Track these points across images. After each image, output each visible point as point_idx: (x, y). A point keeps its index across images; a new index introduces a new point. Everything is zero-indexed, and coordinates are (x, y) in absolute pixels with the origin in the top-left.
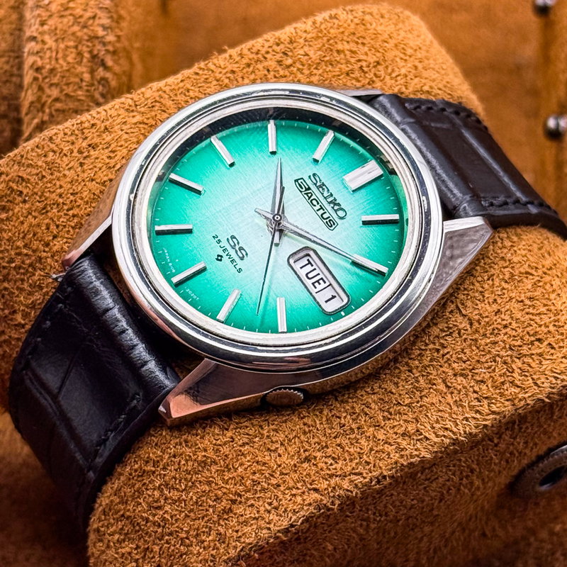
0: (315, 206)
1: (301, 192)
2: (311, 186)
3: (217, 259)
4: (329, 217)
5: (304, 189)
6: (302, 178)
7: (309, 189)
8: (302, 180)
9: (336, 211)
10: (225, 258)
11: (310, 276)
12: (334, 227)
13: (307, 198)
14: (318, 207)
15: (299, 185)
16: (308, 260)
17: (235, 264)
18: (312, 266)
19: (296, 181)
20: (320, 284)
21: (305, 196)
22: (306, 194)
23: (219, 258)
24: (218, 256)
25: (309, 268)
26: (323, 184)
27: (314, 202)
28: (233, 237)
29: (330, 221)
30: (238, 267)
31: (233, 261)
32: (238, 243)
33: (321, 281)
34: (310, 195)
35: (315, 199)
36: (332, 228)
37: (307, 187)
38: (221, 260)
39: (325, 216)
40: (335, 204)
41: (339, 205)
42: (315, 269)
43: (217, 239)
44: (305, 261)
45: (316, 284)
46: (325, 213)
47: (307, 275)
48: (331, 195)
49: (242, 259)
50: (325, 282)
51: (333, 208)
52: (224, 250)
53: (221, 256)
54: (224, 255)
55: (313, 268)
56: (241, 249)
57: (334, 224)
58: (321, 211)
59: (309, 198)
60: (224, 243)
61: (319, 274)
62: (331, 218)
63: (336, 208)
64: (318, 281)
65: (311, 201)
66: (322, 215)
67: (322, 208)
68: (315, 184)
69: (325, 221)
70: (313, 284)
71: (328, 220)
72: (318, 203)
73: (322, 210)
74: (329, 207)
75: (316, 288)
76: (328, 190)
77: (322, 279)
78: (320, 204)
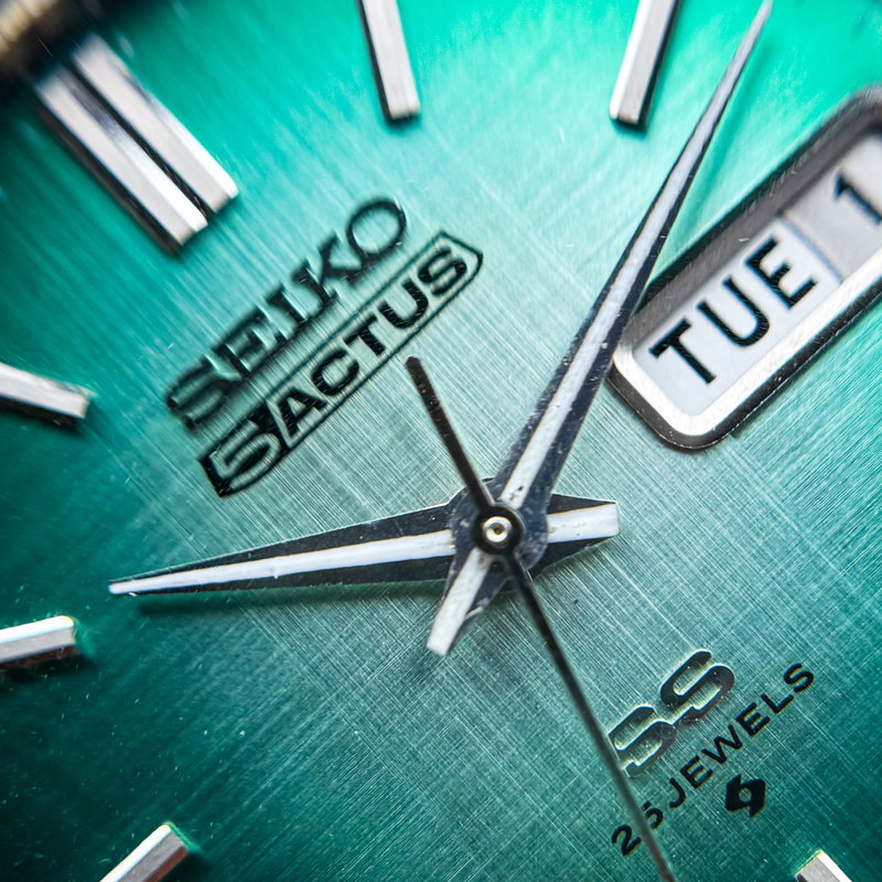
0: (354, 369)
1: (285, 451)
2: (243, 406)
3: (757, 804)
4: (410, 287)
6: (206, 462)
7: (261, 416)
8: (217, 459)
9: (370, 260)
10: (745, 763)
11: (744, 324)
12: (457, 252)
13: (315, 415)
14: (360, 352)
15: (246, 466)
17: (763, 710)
18: (684, 326)
19: (223, 487)
20: (784, 270)
21: (302, 428)
22: (293, 421)
24: (733, 803)
25: (702, 339)
26: (221, 351)
27: (334, 374)
30: (779, 690)
31: (750, 723)
32: (643, 714)
33: (770, 264)
34: (296, 406)
35: (317, 376)
36: (471, 262)
37: (252, 426)
38: (757, 787)
39: (404, 305)
40: (328, 269)
41: (327, 249)
42: (705, 308)
45: (790, 284)
46: (386, 310)
47: (743, 342)
48: (277, 299)
49: (720, 677)
50: (771, 245)
53: (734, 786)
54: (722, 775)
55: (698, 319)
56: (669, 700)
57: (444, 253)
58: (382, 330)
59: (311, 403)
61: (730, 285)
62: (413, 274)
64: (773, 281)
65: (331, 391)
67: (362, 332)
68: (229, 389)
69: (434, 303)
70: (791, 301)
71: (426, 290)
72: (340, 354)
73: (374, 330)
74: (352, 298)
75: (811, 285)
76: (257, 318)
77: (754, 263)
78: (339, 342)
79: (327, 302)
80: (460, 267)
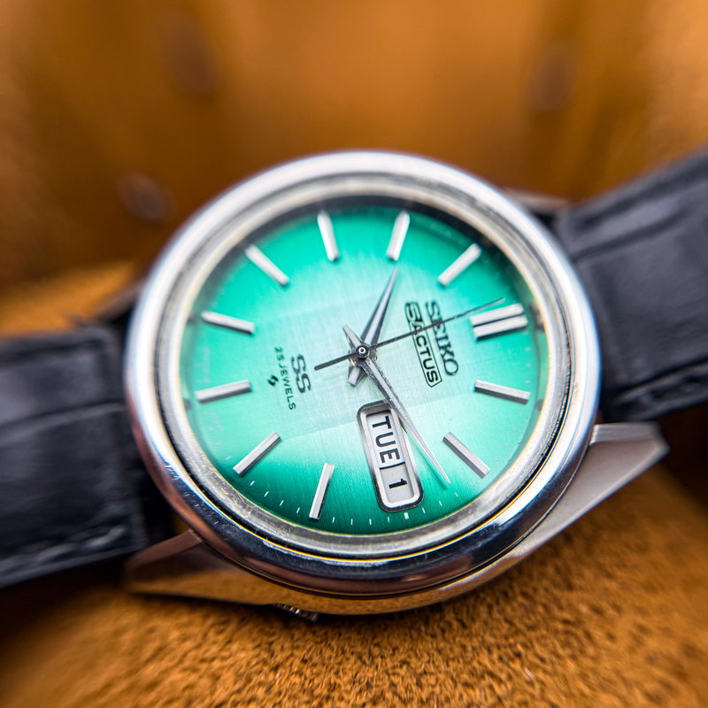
0: (420, 345)
1: (409, 321)
2: (425, 317)
3: (270, 382)
4: (433, 367)
5: (414, 318)
6: (416, 303)
7: (421, 320)
8: (415, 306)
9: (445, 361)
10: (280, 384)
11: (382, 441)
12: (435, 382)
14: (424, 349)
15: (410, 311)
16: (387, 418)
17: (290, 395)
18: (390, 427)
19: (408, 304)
20: (390, 457)
21: (412, 327)
22: (415, 326)
23: (273, 381)
24: (273, 377)
25: (384, 429)
27: (421, 341)
28: (301, 357)
29: (432, 372)
30: (292, 401)
31: (288, 390)
32: (304, 368)
33: (393, 454)
35: (424, 337)
36: (431, 384)
37: (419, 316)
38: (274, 384)
39: (429, 364)
40: (447, 352)
41: (452, 354)
42: (391, 434)
43: (279, 354)
44: (382, 419)
45: (386, 456)
46: (430, 359)
47: (378, 438)
48: (446, 337)
49: (302, 390)
50: (398, 457)
51: (443, 356)
52: (284, 372)
53: (277, 379)
54: (280, 378)
55: (389, 431)
56: (305, 376)
57: (437, 379)
58: (426, 356)
60: (287, 363)
61: (394, 442)
62: (436, 369)
63: (447, 357)
64: (389, 453)
65: (418, 338)
66: (425, 362)
67: (428, 351)
68: (431, 317)
69: (426, 371)
70: (382, 454)
71: (430, 371)
72: (425, 343)
74: (437, 353)
75: (383, 461)
76: (444, 331)
77: (396, 451)
78: (428, 345)
79: (440, 348)
80: (432, 381)
